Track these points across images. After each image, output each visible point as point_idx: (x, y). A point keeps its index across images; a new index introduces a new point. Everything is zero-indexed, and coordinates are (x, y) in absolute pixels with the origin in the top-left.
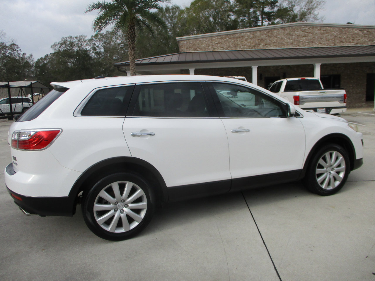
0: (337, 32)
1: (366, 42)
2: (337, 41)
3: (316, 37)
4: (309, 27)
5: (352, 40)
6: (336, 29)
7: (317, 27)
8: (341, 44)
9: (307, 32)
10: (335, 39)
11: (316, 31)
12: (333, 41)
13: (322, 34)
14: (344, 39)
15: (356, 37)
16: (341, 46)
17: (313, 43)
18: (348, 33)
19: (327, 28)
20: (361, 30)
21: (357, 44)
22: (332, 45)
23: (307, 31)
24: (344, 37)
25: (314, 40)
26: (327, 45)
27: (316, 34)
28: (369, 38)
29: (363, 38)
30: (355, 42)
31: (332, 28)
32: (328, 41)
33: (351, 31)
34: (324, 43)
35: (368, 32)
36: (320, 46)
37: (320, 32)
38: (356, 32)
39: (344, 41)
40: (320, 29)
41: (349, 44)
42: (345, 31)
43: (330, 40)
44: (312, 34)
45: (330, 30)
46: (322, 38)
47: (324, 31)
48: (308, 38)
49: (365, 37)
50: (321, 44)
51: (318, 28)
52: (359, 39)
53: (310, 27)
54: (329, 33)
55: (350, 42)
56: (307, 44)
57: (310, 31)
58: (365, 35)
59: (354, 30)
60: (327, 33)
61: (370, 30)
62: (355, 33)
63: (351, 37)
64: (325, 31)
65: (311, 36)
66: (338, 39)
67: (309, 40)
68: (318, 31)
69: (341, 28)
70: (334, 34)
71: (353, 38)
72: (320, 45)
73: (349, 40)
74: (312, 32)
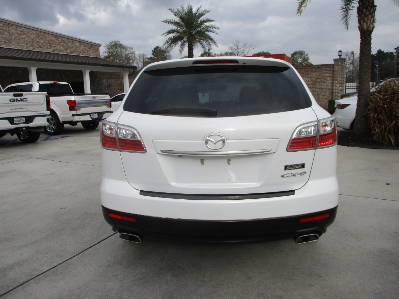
0: (34, 36)
1: (62, 50)
2: (36, 45)
3: (13, 37)
4: (3, 24)
5: (49, 46)
6: (33, 31)
7: (12, 25)
8: (40, 49)
9: (2, 30)
10: (33, 43)
11: (12, 30)
12: (31, 44)
13: (19, 34)
14: (42, 44)
15: (53, 44)
16: (40, 51)
17: (10, 43)
18: (45, 39)
19: (24, 29)
20: (56, 38)
21: (54, 51)
22: (31, 49)
23: (2, 28)
24: (41, 42)
25: (11, 40)
26: (26, 48)
27: (13, 33)
28: (64, 47)
29: (59, 46)
30: (53, 48)
31: (29, 30)
32: (26, 43)
33: (48, 36)
34: (22, 45)
35: (62, 40)
36: (18, 48)
37: (16, 31)
38: (52, 38)
39: (42, 46)
40: (17, 29)
41: (47, 50)
42: (42, 36)
43: (29, 43)
44: (8, 32)
45: (27, 32)
46: (20, 40)
47: (20, 31)
48: (4, 36)
49: (60, 45)
50: (20, 45)
51: (15, 27)
52: (56, 47)
53: (5, 24)
54: (26, 35)
55: (48, 48)
56: (3, 43)
57: (5, 29)
58: (60, 43)
59: (50, 36)
60: (24, 34)
61: (63, 39)
62: (51, 40)
63: (48, 43)
64: (22, 31)
65: (7, 35)
66: (36, 43)
67: (5, 39)
68: (14, 30)
69: (38, 32)
70: (30, 37)
71: (50, 45)
72: (18, 46)
73: (47, 46)
74: (7, 30)
